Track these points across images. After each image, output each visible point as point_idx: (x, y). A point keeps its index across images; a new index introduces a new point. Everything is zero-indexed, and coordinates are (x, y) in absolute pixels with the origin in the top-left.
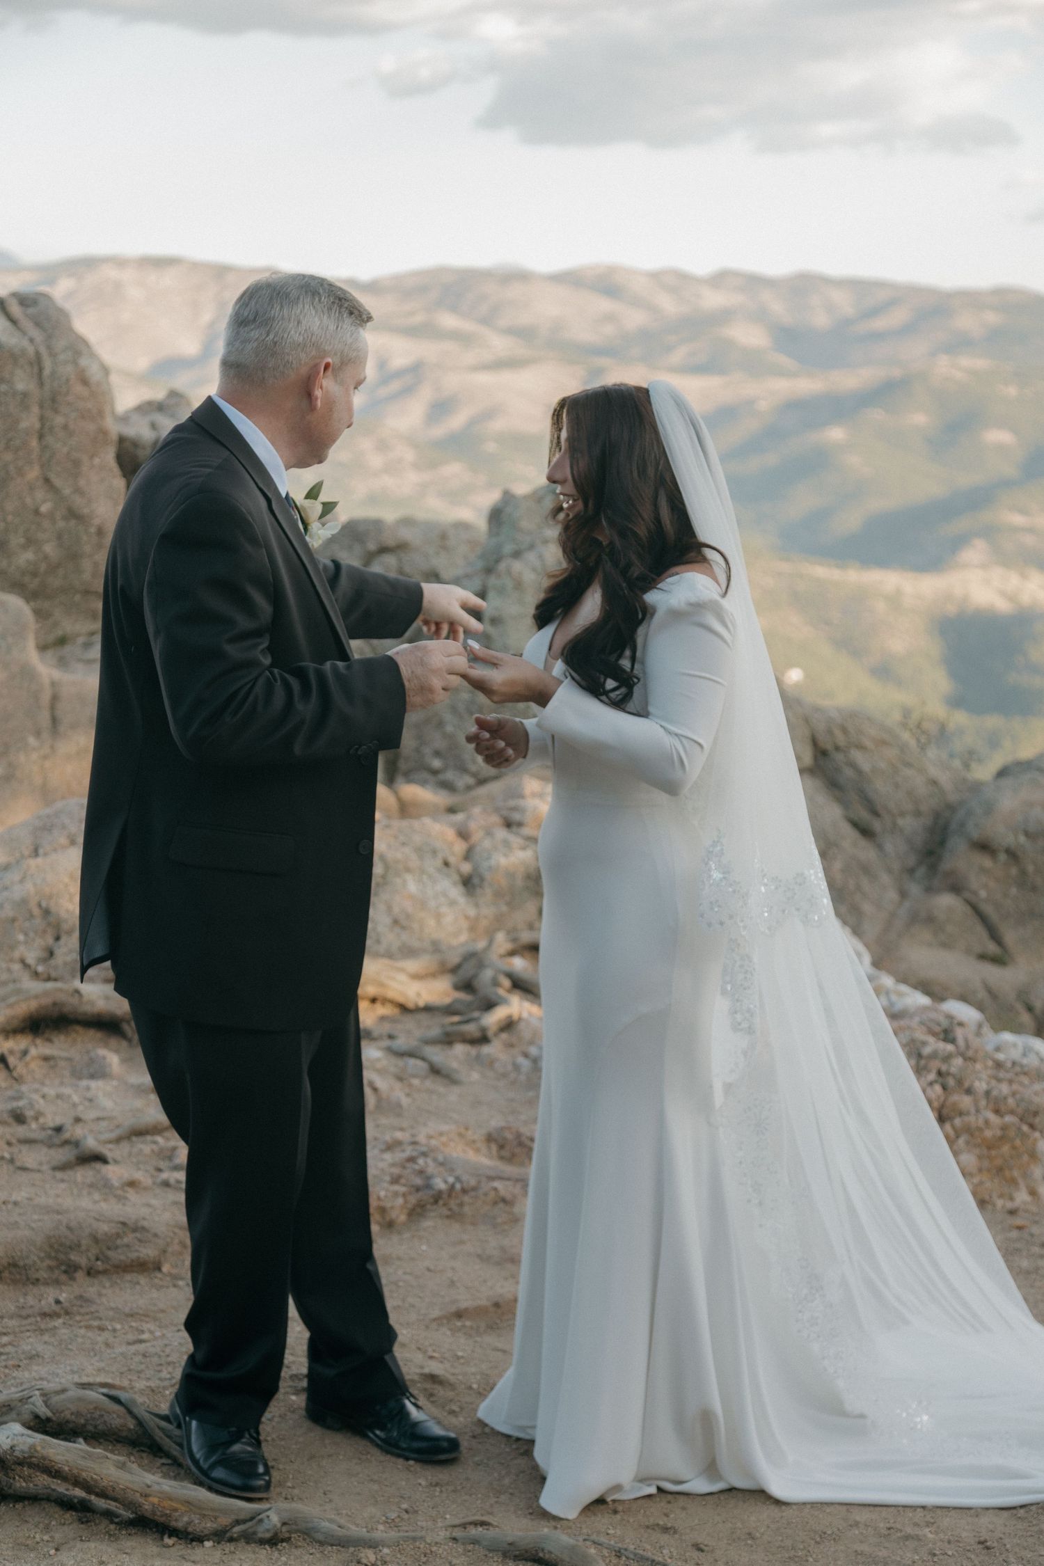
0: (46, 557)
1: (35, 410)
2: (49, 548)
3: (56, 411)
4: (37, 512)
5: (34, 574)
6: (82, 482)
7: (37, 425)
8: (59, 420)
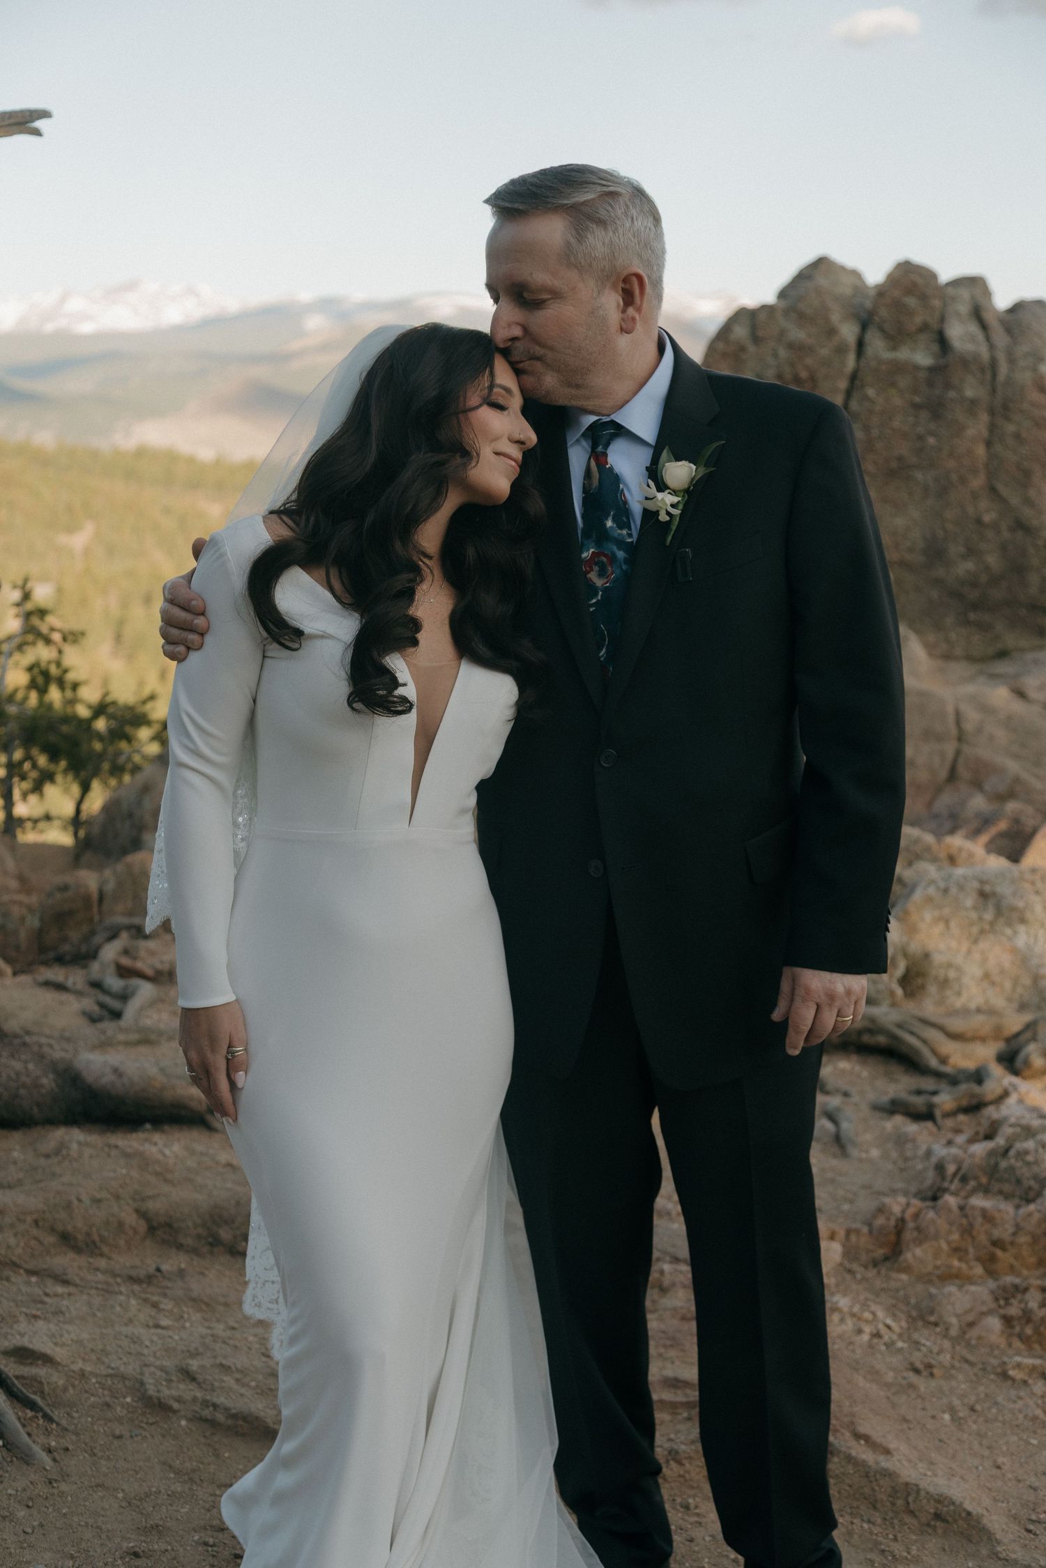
0: (987, 568)
1: (984, 417)
2: (992, 560)
3: (1008, 419)
4: (979, 521)
5: (974, 585)
6: (1032, 493)
7: (985, 433)
8: (1011, 428)
